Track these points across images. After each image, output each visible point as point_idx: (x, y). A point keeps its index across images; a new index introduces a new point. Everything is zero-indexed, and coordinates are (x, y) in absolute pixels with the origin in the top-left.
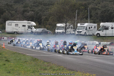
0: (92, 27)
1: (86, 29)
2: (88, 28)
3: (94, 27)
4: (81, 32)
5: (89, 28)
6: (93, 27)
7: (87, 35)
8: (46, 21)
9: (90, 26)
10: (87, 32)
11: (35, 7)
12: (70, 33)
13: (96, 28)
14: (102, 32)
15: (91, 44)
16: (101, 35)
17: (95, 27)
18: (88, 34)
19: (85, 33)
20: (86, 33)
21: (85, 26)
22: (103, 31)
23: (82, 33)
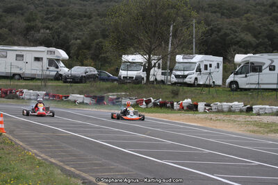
0: (211, 66)
1: (199, 70)
2: (202, 67)
3: (216, 65)
4: (185, 77)
5: (206, 67)
6: (214, 65)
7: (199, 85)
8: (85, 51)
9: (208, 63)
10: (199, 77)
11: (52, 21)
12: (156, 79)
13: (221, 67)
14: (245, 79)
15: (226, 109)
16: (240, 87)
17: (218, 64)
18: (201, 83)
19: (196, 79)
20: (198, 79)
21: (195, 63)
22: (246, 76)
23: (187, 80)
